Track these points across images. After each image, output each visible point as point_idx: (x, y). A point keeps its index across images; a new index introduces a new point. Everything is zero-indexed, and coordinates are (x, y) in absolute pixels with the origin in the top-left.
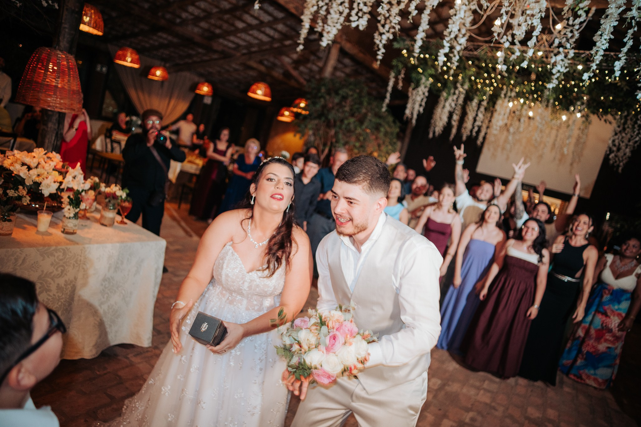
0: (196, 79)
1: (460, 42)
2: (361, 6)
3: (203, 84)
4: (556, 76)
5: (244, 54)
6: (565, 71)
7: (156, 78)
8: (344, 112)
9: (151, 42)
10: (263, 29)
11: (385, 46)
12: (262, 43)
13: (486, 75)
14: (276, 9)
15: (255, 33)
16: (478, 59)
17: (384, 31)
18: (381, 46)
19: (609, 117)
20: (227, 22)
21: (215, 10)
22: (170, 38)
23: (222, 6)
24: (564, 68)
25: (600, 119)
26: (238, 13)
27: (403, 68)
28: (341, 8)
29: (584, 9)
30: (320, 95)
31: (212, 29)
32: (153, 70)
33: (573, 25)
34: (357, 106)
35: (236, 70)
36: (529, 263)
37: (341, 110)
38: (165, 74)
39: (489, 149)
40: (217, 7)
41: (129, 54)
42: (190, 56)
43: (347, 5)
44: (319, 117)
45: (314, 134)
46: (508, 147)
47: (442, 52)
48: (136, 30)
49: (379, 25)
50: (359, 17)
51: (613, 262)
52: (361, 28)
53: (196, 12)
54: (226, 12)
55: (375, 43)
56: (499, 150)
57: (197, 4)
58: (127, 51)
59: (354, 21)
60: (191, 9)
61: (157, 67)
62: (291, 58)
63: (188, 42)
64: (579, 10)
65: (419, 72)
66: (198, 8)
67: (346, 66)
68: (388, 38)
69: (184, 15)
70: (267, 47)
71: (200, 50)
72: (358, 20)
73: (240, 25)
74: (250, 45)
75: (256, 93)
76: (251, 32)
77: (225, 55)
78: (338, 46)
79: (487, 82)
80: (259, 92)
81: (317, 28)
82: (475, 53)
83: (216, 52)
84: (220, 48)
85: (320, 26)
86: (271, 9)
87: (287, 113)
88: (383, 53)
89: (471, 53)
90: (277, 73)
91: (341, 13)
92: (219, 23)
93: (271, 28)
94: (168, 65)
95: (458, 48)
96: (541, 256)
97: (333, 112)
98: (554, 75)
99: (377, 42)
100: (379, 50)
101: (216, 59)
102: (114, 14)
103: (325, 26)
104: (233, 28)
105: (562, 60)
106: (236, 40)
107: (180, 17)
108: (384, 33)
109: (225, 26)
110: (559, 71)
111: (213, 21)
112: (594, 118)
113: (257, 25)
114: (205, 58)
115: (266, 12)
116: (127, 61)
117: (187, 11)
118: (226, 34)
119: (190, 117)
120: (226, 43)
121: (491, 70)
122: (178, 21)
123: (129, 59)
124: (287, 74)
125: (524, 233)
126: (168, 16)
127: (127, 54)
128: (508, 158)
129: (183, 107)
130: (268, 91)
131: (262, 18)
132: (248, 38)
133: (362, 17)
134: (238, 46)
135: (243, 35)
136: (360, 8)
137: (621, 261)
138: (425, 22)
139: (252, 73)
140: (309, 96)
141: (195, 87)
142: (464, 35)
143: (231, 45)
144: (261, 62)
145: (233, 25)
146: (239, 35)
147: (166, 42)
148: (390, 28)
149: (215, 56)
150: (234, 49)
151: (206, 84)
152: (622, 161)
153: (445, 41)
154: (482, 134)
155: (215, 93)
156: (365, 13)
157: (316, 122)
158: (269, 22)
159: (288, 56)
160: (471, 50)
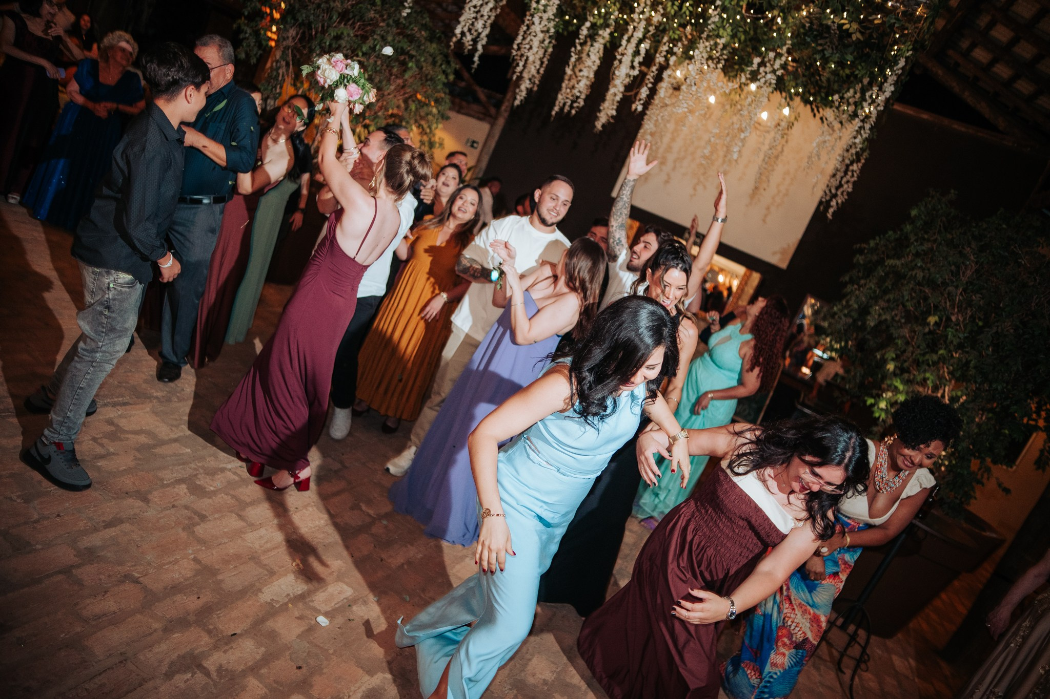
19: (827, 111)
25: (815, 115)
46: (671, 158)
128: (667, 182)
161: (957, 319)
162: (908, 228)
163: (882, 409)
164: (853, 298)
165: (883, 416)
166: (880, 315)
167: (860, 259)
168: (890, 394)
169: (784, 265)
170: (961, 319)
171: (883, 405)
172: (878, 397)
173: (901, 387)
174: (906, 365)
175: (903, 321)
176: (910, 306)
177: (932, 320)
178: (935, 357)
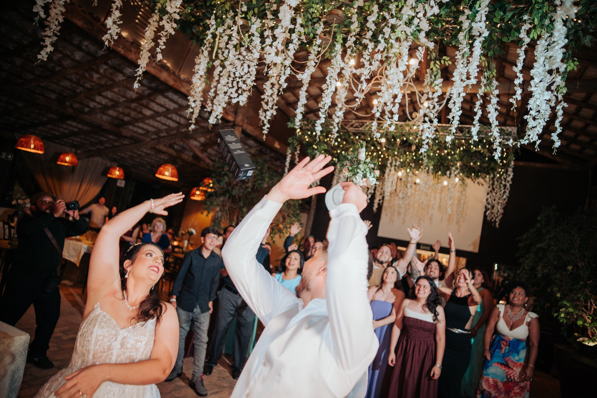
0: (109, 164)
1: (338, 116)
2: (241, 84)
3: (115, 169)
4: (425, 142)
5: (154, 139)
6: (433, 137)
7: (66, 164)
8: (247, 188)
9: (61, 130)
10: (170, 116)
11: (269, 122)
12: (170, 128)
13: (372, 148)
14: (180, 97)
15: (162, 119)
16: (363, 134)
17: (268, 108)
18: (266, 122)
19: (481, 180)
20: (134, 110)
21: (122, 100)
22: (80, 126)
23: (128, 96)
24: (431, 135)
25: (474, 182)
26: (144, 102)
27: (298, 145)
28: (225, 89)
29: (439, 86)
30: (223, 173)
31: (121, 116)
32: (62, 156)
33: (433, 99)
34: (259, 182)
35: (147, 154)
36: (426, 323)
37: (244, 186)
38: (75, 160)
39: (387, 215)
40: (123, 96)
41: (32, 141)
42: (101, 143)
43: (230, 85)
44: (224, 194)
45: (221, 210)
46: (402, 210)
47: (319, 122)
48: (45, 119)
49: (262, 102)
50: (239, 95)
51: (506, 312)
52: (241, 104)
53: (104, 101)
54: (133, 101)
55: (260, 119)
56: (396, 214)
57: (104, 94)
58: (31, 138)
59: (234, 98)
60: (98, 98)
61: (67, 154)
62: (199, 142)
63: (98, 129)
64: (435, 86)
65: (314, 148)
66: (106, 97)
67: (250, 147)
68: (272, 114)
69: (92, 104)
70: (175, 132)
71: (111, 137)
72: (238, 97)
73: (148, 113)
74: (159, 131)
75: (164, 175)
76: (158, 119)
77: (135, 141)
78: (241, 129)
79: (375, 154)
80: (167, 173)
81: (206, 108)
82: (361, 129)
83: (126, 137)
84: (129, 134)
85: (209, 107)
86: (175, 97)
87: (198, 193)
88: (268, 128)
89: (357, 129)
90: (187, 156)
91: (225, 93)
92: (127, 111)
93: (177, 114)
94: (79, 152)
95: (337, 120)
96: (436, 315)
97: (237, 188)
98: (424, 140)
99: (262, 118)
100: (264, 125)
101: (126, 145)
102: (20, 105)
103: (214, 105)
104: (141, 116)
105: (429, 128)
106: (145, 127)
107: (88, 107)
108: (268, 110)
109: (133, 114)
110: (428, 138)
111: (120, 109)
112: (468, 181)
113: (163, 112)
114: (116, 144)
115: (171, 100)
116: (30, 148)
117: (95, 101)
118: (134, 121)
119: (103, 200)
120: (135, 129)
121: (376, 143)
122: (86, 110)
123: (32, 146)
124: (195, 157)
125: (417, 292)
126: (76, 106)
127: (30, 141)
128: (404, 222)
129: (95, 190)
130: (175, 172)
131: (167, 106)
132: (156, 124)
133: (242, 94)
134: (148, 131)
135: (151, 122)
136: (239, 86)
137: (512, 311)
138: (303, 98)
139: (162, 156)
140: (213, 175)
141: (107, 171)
142: (341, 109)
143: (140, 131)
144: (171, 146)
145: (141, 113)
146: (147, 122)
147: (76, 130)
148: (273, 105)
149: (126, 142)
150: (144, 135)
151: (118, 169)
152: (498, 217)
153: (320, 113)
154: (376, 201)
155: (127, 176)
156: (244, 91)
157: (222, 199)
158: (174, 109)
159: (195, 139)
160: (356, 127)
161: (582, 265)
162: (539, 225)
163: (563, 317)
164: (526, 265)
165: (565, 321)
166: (542, 271)
167: (521, 245)
168: (564, 309)
169: (476, 250)
170: (583, 264)
171: (562, 315)
172: (558, 311)
173: (568, 304)
174: (566, 292)
175: (555, 271)
176: (555, 263)
177: (570, 268)
178: (579, 286)
